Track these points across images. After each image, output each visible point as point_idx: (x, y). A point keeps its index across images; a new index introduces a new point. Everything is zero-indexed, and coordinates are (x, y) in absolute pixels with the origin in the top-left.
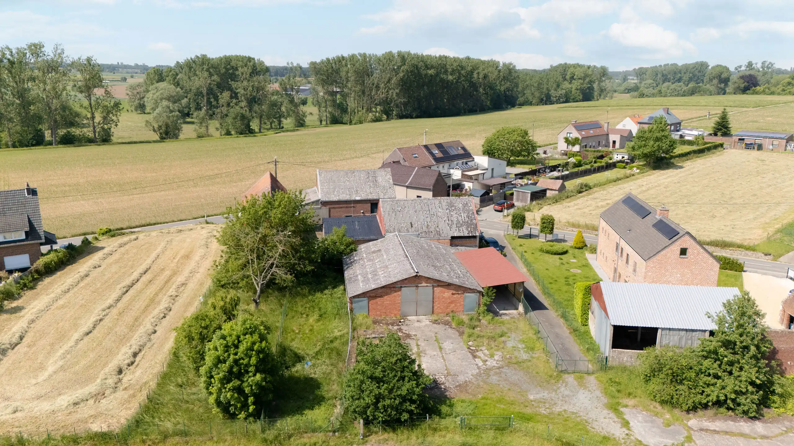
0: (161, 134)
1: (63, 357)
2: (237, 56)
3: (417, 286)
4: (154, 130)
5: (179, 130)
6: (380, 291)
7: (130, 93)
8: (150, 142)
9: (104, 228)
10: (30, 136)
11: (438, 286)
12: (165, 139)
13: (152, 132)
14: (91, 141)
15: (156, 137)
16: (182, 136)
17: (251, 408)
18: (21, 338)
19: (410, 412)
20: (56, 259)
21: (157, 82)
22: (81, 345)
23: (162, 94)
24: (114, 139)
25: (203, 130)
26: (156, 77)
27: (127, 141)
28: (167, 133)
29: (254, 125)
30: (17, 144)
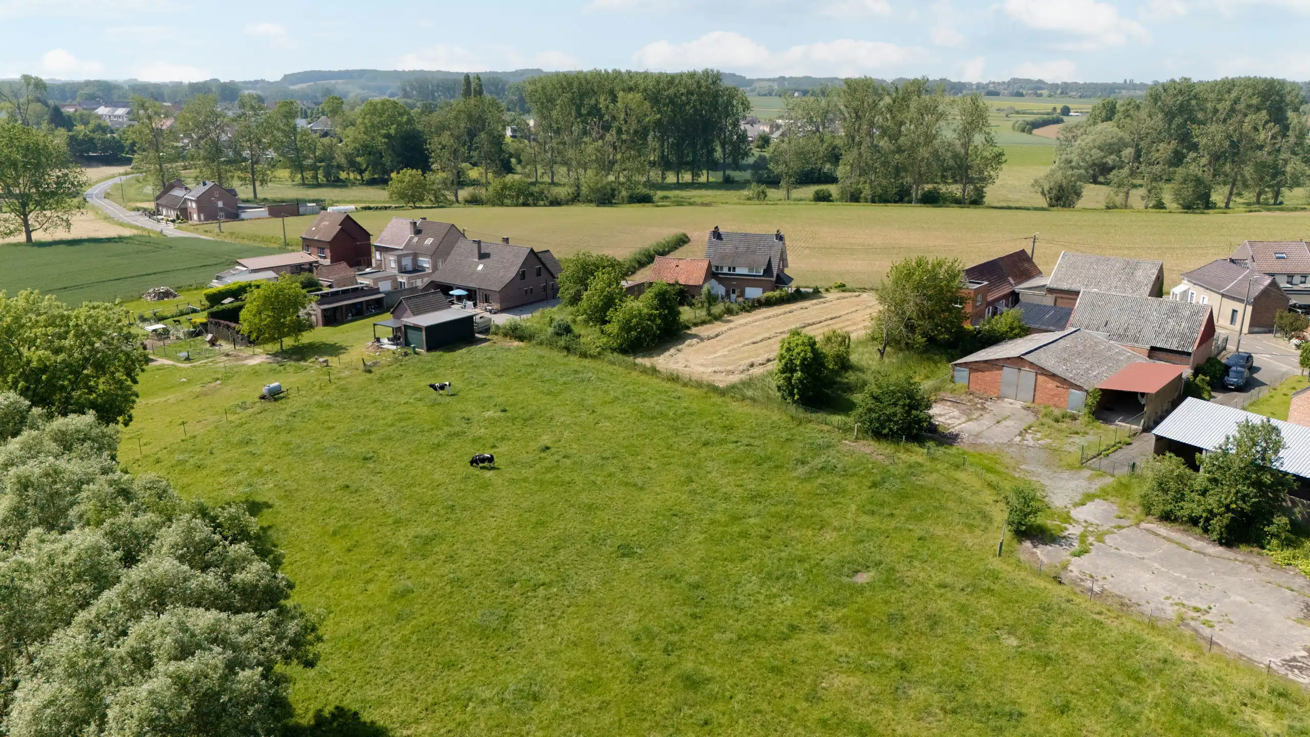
0: (1051, 199)
1: (729, 351)
2: (1250, 79)
3: (1019, 369)
4: (1043, 193)
5: (1079, 195)
6: (983, 365)
7: (1062, 137)
8: (1028, 209)
9: (839, 283)
10: (895, 190)
11: (1042, 374)
12: (1054, 206)
13: (1039, 195)
14: (958, 202)
15: (1044, 203)
16: (1080, 204)
17: (796, 397)
18: (717, 336)
19: (891, 430)
20: (778, 296)
21: (1103, 122)
22: (745, 348)
23: (1094, 140)
24: (987, 200)
25: (1119, 200)
26: (1104, 114)
27: (1005, 205)
28: (1058, 199)
29: (1217, 197)
30: (876, 198)
